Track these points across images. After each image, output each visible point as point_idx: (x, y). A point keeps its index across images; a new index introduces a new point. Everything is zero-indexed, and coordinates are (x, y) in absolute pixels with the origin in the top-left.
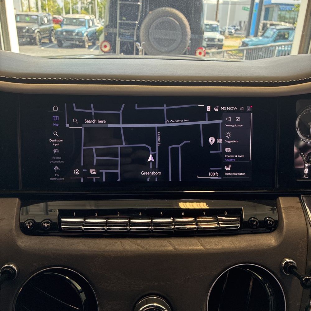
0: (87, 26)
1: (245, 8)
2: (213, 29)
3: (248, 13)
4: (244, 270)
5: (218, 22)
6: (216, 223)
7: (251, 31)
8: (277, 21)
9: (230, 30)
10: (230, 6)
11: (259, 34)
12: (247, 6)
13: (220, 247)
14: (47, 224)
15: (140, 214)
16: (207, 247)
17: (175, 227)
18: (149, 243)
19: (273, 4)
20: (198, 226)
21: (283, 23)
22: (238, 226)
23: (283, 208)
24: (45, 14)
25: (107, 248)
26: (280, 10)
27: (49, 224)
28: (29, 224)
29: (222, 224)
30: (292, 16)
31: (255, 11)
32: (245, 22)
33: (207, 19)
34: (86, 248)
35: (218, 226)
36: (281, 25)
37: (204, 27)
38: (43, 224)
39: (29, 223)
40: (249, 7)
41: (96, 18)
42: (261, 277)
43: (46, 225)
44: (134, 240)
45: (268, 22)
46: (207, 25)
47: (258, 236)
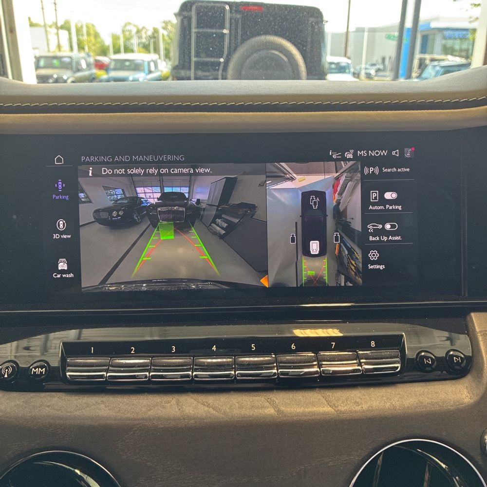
0: (147, 71)
1: (389, 36)
2: (341, 69)
3: (394, 44)
4: (413, 451)
5: (349, 58)
6: (355, 361)
7: (401, 72)
8: (441, 54)
9: (368, 71)
10: (366, 34)
11: (414, 75)
12: (392, 33)
13: (365, 407)
14: (40, 369)
15: (214, 348)
16: (340, 408)
17: (278, 371)
18: (231, 402)
19: (433, 29)
20: (322, 369)
21: (450, 57)
22: (397, 367)
23: (480, 332)
24: (82, 54)
25: (150, 413)
26: (445, 38)
27: (44, 369)
28: (7, 370)
29: (366, 364)
30: (465, 46)
31: (406, 41)
32: (390, 58)
33: (332, 55)
34: (112, 413)
35: (360, 368)
36: (448, 60)
37: (327, 66)
38: (33, 369)
39: (7, 368)
40: (396, 34)
41: (160, 58)
42: (444, 464)
43: (38, 371)
44: (202, 398)
45: (428, 57)
46: (331, 63)
47: (436, 386)
